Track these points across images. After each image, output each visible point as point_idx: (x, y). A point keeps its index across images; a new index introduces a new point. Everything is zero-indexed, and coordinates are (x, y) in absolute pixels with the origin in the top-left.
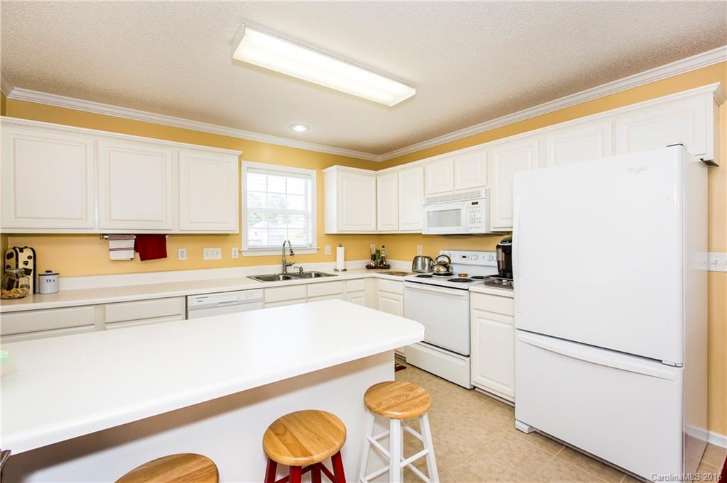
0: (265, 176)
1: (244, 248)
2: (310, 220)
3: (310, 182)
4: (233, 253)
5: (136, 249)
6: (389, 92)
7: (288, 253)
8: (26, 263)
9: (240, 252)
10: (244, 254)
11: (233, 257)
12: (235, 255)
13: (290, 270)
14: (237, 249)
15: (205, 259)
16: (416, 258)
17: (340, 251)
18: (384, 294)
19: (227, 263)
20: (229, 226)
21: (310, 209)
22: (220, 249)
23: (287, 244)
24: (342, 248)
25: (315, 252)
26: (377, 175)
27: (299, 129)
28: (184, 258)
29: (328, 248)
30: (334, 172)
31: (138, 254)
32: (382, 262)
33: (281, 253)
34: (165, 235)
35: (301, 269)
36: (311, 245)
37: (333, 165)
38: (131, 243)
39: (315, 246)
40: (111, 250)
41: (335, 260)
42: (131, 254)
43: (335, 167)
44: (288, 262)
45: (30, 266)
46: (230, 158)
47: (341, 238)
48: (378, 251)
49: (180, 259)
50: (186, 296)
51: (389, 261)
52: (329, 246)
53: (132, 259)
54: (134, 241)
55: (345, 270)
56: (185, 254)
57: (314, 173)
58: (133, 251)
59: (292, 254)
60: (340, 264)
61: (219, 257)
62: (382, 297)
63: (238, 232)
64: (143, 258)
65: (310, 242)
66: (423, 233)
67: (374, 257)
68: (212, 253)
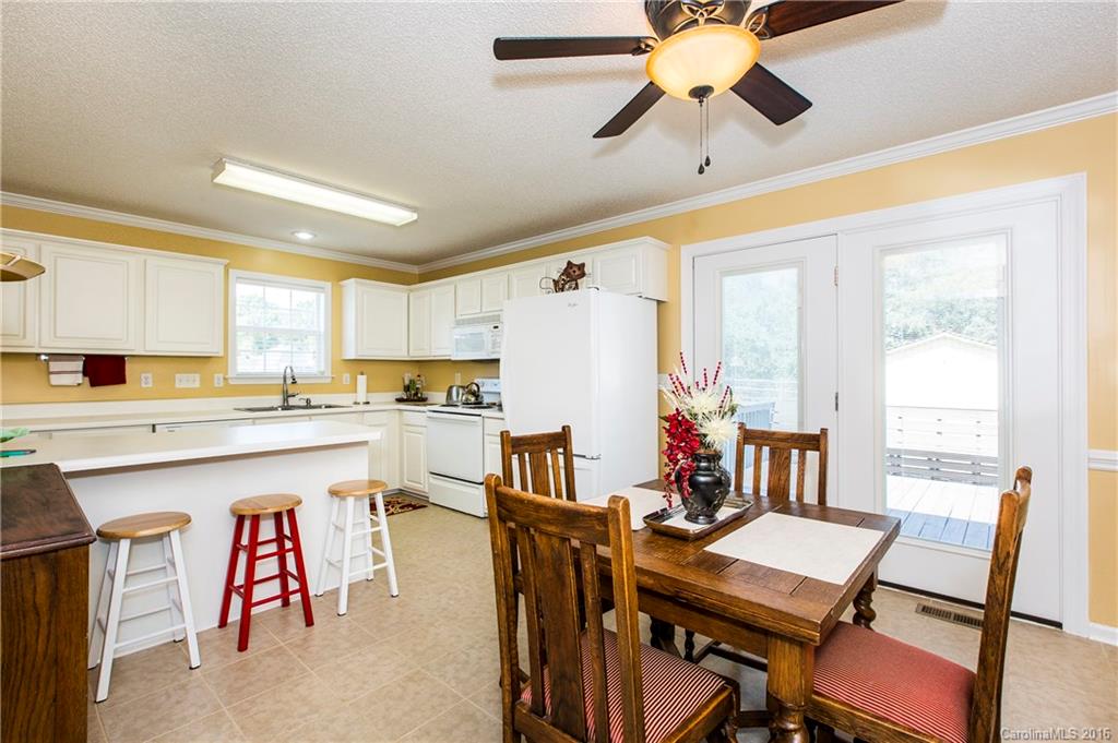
1: (230, 375)
2: (323, 341)
3: (322, 296)
4: (216, 381)
5: (85, 373)
6: (400, 216)
7: (289, 381)
9: (225, 379)
10: (231, 382)
11: (216, 385)
12: (218, 383)
13: (292, 401)
14: (221, 376)
15: (177, 386)
16: (451, 387)
17: (362, 380)
18: (410, 428)
19: (207, 391)
20: (211, 347)
21: (322, 330)
22: (197, 375)
23: (289, 371)
24: (365, 377)
25: (329, 381)
26: (411, 291)
27: (304, 236)
28: (150, 386)
29: (346, 377)
30: (351, 285)
31: (87, 379)
32: (416, 394)
33: (282, 382)
34: (123, 356)
35: (308, 401)
36: (323, 373)
37: (350, 278)
38: (79, 365)
39: (328, 374)
40: (52, 373)
41: (356, 392)
42: (79, 378)
43: (353, 280)
44: (290, 392)
46: (212, 268)
47: (360, 364)
48: (412, 382)
49: (143, 385)
50: (154, 426)
51: (426, 394)
52: (348, 375)
53: (79, 384)
54: (82, 363)
55: (368, 403)
56: (150, 380)
57: (329, 284)
58: (81, 375)
59: (294, 382)
60: (362, 396)
61: (197, 385)
62: (407, 431)
63: (221, 354)
64: (94, 384)
65: (322, 369)
66: (453, 359)
67: (407, 389)
68: (188, 380)
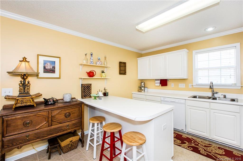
0: (208, 53)
1: (194, 84)
4: (189, 86)
8: (143, 85)
10: (194, 87)
12: (190, 86)
14: (191, 84)
15: (180, 87)
19: (187, 89)
22: (184, 84)
25: (240, 88)
27: (210, 29)
28: (173, 86)
31: (161, 85)
34: (167, 79)
35: (225, 96)
38: (159, 82)
40: (156, 83)
45: (143, 86)
57: (239, 44)
61: (184, 87)
68: (182, 85)
